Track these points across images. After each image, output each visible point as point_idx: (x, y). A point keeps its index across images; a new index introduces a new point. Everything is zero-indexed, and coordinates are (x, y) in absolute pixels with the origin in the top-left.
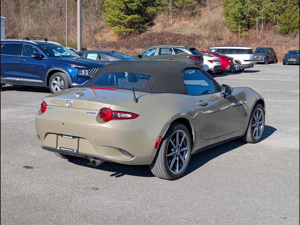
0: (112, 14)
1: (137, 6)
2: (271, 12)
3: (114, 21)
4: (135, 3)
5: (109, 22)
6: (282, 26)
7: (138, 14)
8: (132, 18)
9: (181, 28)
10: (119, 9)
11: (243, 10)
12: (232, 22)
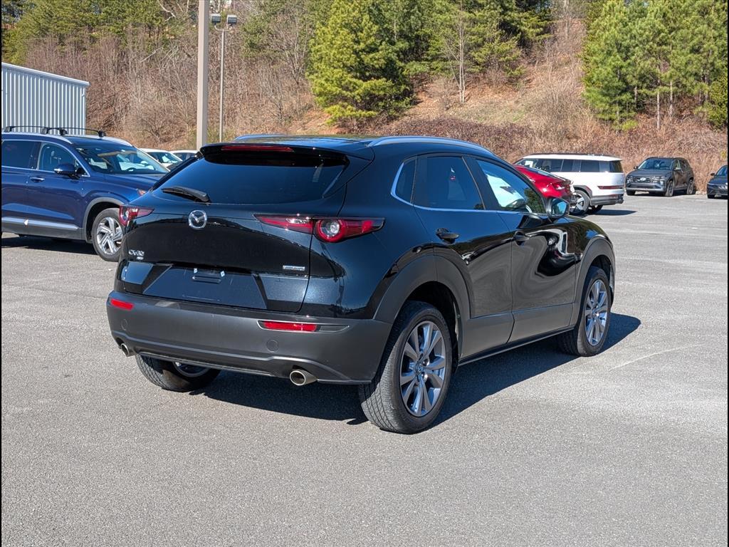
0: (326, 77)
1: (385, 59)
2: (690, 76)
3: (331, 93)
4: (381, 52)
5: (320, 95)
6: (714, 109)
7: (386, 77)
8: (372, 86)
9: (483, 110)
10: (342, 66)
11: (624, 70)
12: (600, 97)
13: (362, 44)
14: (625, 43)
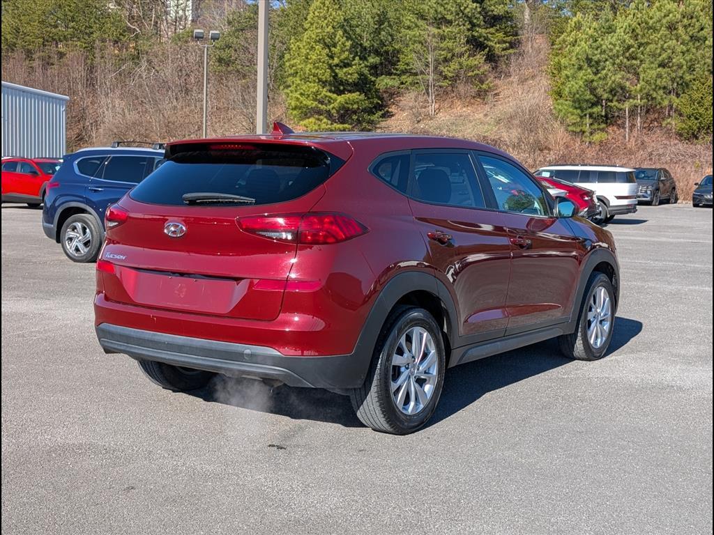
0: (302, 91)
1: (358, 74)
2: (660, 88)
3: (307, 106)
4: (354, 67)
5: (294, 109)
6: (684, 121)
7: (360, 92)
8: (346, 100)
9: (454, 123)
10: (317, 81)
11: (595, 84)
12: (571, 110)
13: (336, 59)
14: (595, 58)
